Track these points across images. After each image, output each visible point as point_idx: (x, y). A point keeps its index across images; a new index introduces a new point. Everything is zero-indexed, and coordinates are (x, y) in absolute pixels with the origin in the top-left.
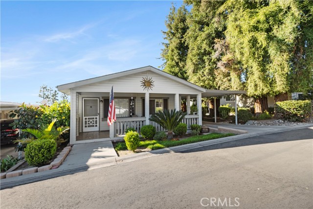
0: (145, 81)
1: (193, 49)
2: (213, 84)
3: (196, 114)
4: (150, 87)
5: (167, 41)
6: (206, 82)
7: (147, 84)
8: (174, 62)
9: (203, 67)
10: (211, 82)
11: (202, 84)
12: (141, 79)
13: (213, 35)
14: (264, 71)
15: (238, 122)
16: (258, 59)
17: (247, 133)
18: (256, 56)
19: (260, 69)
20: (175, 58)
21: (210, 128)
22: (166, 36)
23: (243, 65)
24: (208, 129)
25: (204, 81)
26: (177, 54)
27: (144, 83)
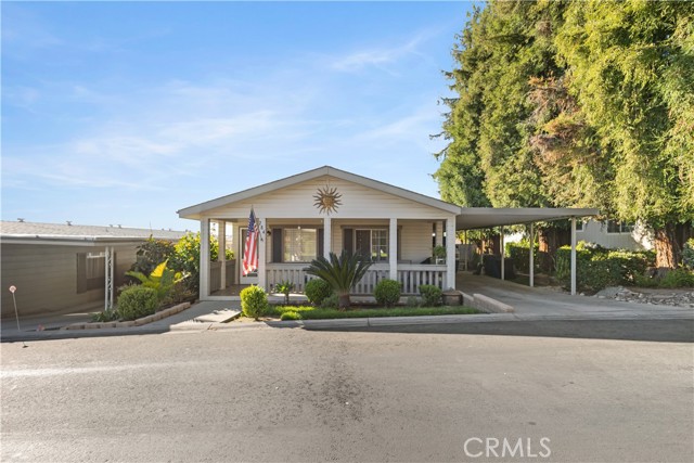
0: (322, 195)
1: (494, 108)
2: (538, 190)
3: (441, 263)
4: (333, 206)
5: (455, 94)
6: (521, 187)
7: (328, 200)
8: (466, 141)
9: (514, 151)
10: (533, 188)
11: (510, 191)
12: (315, 192)
13: (539, 66)
14: (649, 151)
15: (579, 290)
16: (633, 118)
17: (512, 312)
18: (626, 111)
19: (638, 147)
20: (467, 132)
21: (465, 295)
22: (453, 82)
23: (600, 138)
24: (461, 297)
25: (514, 184)
26: (472, 121)
27: (320, 199)
